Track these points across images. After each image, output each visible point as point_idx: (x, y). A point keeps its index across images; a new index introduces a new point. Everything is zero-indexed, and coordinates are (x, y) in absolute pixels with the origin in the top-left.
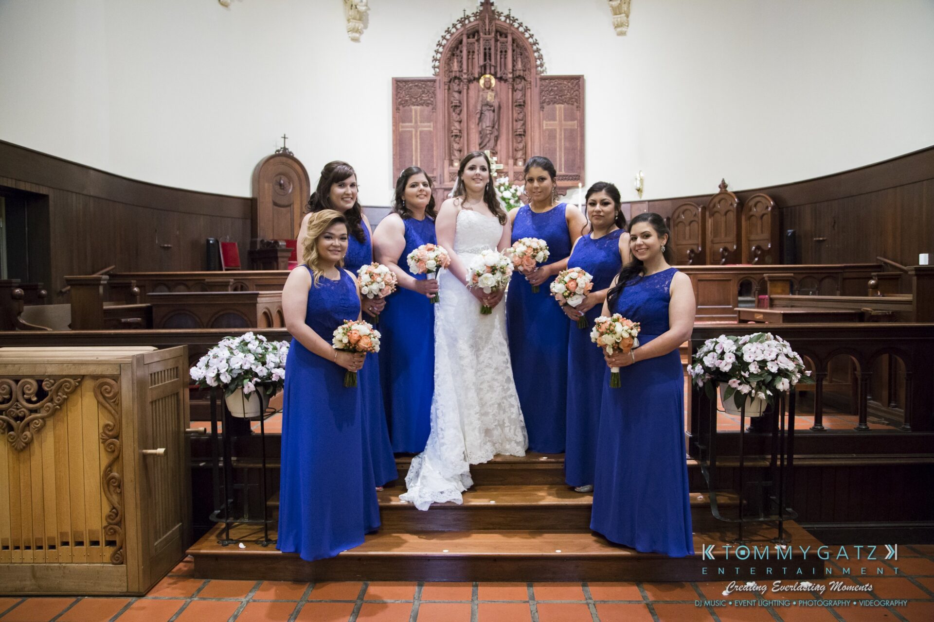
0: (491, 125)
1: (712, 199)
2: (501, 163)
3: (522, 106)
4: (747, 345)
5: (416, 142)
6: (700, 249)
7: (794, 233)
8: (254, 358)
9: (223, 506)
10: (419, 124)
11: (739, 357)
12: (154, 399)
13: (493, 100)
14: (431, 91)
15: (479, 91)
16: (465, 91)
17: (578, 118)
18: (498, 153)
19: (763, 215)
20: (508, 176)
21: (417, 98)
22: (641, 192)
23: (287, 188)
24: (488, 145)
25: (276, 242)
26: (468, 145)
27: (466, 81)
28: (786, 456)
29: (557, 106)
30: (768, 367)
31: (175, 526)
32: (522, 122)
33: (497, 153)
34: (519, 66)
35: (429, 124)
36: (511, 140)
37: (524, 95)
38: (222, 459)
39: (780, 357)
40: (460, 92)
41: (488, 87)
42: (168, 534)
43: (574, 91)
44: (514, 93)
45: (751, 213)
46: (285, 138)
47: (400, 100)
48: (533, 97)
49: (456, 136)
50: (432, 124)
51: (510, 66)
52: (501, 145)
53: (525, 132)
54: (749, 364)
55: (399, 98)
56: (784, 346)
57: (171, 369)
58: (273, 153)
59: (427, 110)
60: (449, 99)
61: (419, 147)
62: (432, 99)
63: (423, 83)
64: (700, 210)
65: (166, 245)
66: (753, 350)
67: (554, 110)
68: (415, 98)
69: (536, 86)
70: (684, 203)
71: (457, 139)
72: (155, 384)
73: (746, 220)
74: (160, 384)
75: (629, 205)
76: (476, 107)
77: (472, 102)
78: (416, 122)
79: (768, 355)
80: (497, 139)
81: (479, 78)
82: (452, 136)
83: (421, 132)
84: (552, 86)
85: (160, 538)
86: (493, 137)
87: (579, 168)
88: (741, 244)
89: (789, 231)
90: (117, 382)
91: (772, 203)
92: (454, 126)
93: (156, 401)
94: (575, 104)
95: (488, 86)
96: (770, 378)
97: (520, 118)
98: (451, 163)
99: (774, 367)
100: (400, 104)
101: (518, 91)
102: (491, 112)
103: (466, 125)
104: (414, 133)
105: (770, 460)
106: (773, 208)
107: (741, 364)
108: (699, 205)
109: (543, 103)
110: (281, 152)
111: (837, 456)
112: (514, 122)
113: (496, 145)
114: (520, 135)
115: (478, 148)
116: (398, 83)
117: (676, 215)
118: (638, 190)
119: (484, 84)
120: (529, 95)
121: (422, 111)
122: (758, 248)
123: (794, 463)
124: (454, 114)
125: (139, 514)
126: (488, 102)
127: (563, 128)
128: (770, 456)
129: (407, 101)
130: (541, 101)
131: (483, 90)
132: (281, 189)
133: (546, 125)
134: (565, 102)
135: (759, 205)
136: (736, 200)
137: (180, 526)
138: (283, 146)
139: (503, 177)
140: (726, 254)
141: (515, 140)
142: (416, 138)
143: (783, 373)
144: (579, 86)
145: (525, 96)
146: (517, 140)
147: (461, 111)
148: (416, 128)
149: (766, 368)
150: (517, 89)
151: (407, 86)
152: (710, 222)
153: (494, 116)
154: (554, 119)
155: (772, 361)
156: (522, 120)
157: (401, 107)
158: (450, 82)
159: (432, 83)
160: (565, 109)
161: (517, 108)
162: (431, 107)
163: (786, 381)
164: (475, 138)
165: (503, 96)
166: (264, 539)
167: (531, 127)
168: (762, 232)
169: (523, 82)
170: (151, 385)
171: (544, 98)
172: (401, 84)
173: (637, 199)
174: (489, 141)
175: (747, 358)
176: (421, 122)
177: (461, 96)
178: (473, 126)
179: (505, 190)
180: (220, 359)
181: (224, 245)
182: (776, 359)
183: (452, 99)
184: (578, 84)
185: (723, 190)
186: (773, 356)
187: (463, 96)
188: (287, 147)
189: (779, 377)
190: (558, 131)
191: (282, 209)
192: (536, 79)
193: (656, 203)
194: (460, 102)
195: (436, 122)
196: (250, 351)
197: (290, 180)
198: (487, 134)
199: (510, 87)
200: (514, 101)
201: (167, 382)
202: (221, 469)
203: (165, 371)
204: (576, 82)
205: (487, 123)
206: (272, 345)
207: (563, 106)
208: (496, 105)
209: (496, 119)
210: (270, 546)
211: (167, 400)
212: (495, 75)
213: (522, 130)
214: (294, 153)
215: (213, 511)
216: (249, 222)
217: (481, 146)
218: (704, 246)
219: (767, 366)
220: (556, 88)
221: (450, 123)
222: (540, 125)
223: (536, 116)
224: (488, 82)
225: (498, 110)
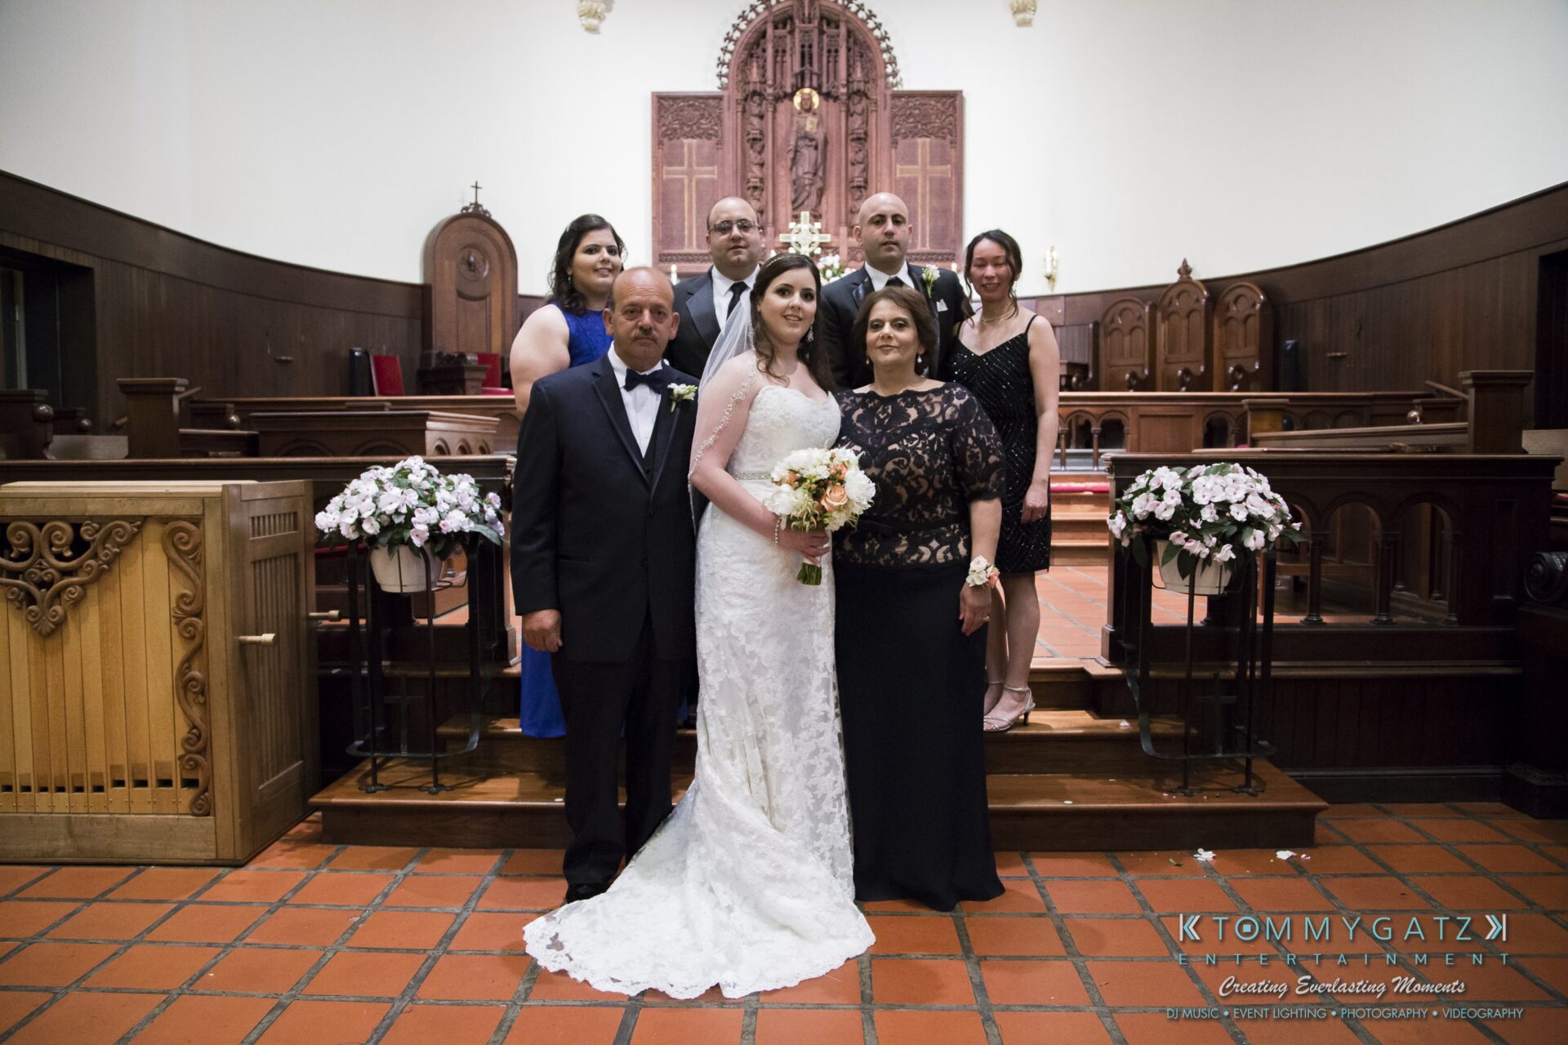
0: (813, 171)
1: (1166, 294)
2: (827, 232)
3: (862, 139)
4: (1199, 479)
5: (690, 197)
6: (1146, 372)
7: (1295, 346)
8: (417, 497)
9: (368, 736)
10: (695, 168)
11: (1187, 498)
12: (258, 558)
13: (814, 131)
14: (714, 115)
15: (792, 115)
16: (770, 115)
17: (954, 161)
18: (823, 216)
19: (1248, 317)
20: (838, 253)
21: (691, 126)
22: (1053, 280)
23: (481, 270)
24: (806, 202)
25: (462, 356)
26: (774, 203)
27: (770, 98)
28: (1259, 664)
29: (920, 140)
30: (1232, 513)
31: (292, 764)
32: (862, 166)
33: (820, 216)
34: (858, 74)
35: (710, 168)
36: (843, 195)
37: (866, 122)
38: (366, 664)
39: (1250, 498)
40: (761, 117)
41: (807, 109)
42: (281, 774)
43: (947, 117)
44: (850, 118)
45: (1229, 314)
46: (476, 187)
47: (664, 128)
48: (880, 125)
49: (755, 188)
50: (716, 168)
51: (843, 74)
52: (827, 203)
53: (866, 181)
54: (1201, 507)
55: (664, 125)
56: (1259, 481)
57: (285, 514)
58: (457, 211)
59: (708, 144)
60: (743, 128)
61: (694, 206)
62: (716, 128)
63: (701, 101)
64: (1147, 309)
65: (284, 358)
66: (1209, 486)
67: (914, 146)
68: (689, 126)
69: (885, 108)
70: (1120, 299)
71: (757, 193)
72: (259, 535)
73: (1220, 326)
74: (267, 536)
75: (1034, 301)
76: (787, 140)
77: (781, 133)
78: (690, 165)
79: (1232, 493)
80: (821, 193)
81: (793, 94)
82: (749, 188)
83: (699, 182)
84: (911, 108)
85: (268, 779)
86: (814, 190)
87: (954, 241)
88: (1212, 363)
89: (1288, 342)
90: (198, 527)
91: (1262, 297)
92: (752, 172)
93: (260, 561)
94: (949, 137)
95: (807, 107)
96: (1234, 529)
97: (859, 160)
99: (1241, 512)
100: (665, 135)
101: (855, 116)
102: (812, 149)
103: (770, 170)
104: (686, 182)
105: (1237, 670)
106: (1263, 304)
107: (1189, 507)
108: (1145, 302)
109: (897, 135)
110: (470, 210)
111: (1342, 663)
112: (850, 165)
113: (819, 202)
114: (859, 187)
115: (790, 207)
116: (663, 101)
117: (1109, 318)
118: (1049, 278)
119: (801, 104)
120: (874, 121)
121: (699, 147)
122: (1238, 369)
123: (1272, 674)
124: (751, 152)
125: (234, 736)
126: (806, 133)
127: (928, 176)
128: (1236, 664)
129: (675, 130)
130: (894, 132)
131: (800, 113)
132: (470, 270)
133: (902, 171)
134: (932, 134)
135: (1242, 301)
136: (1205, 293)
137: (300, 765)
138: (473, 201)
139: (830, 255)
140: (1188, 379)
141: (850, 196)
142: (690, 192)
143: (1255, 522)
144: (955, 108)
145: (867, 124)
146: (853, 195)
147: (763, 147)
148: (690, 174)
149: (1227, 514)
150: (854, 112)
151: (675, 106)
152: (1162, 329)
153: (817, 156)
154: (915, 162)
155: (1239, 502)
156: (861, 163)
157: (666, 140)
158: (745, 100)
159: (716, 101)
160: (931, 146)
161: (854, 144)
162: (714, 140)
163: (1259, 534)
164: (786, 192)
165: (832, 123)
166: (432, 785)
167: (877, 175)
168: (1246, 346)
169: (864, 102)
170: (254, 536)
171: (898, 127)
172: (666, 103)
173: (1047, 292)
174: (808, 197)
175: (1198, 498)
176: (698, 164)
177: (764, 121)
178: (782, 172)
179: (834, 275)
180: (361, 496)
181: (378, 360)
182: (1245, 500)
183: (749, 128)
184: (953, 104)
185: (1185, 276)
186: (1240, 495)
187: (767, 124)
188: (480, 202)
189: (1248, 529)
190: (920, 181)
191: (472, 303)
192: (885, 96)
193: (1077, 298)
194: (761, 133)
195: (722, 165)
196: (410, 486)
197: (485, 255)
198: (805, 186)
199: (844, 109)
200: (850, 132)
201: (278, 534)
202: (364, 678)
203: (274, 516)
204: (950, 102)
205: (805, 166)
206: (447, 480)
207: (928, 140)
208: (820, 137)
209: (819, 161)
210: (443, 793)
211: (278, 563)
213: (861, 179)
214: (492, 213)
215: (353, 741)
216: (418, 324)
217: (796, 205)
218: (1152, 367)
219: (1229, 511)
220: (917, 112)
221: (745, 167)
222: (891, 172)
223: (884, 156)
224: (807, 100)
225: (823, 147)
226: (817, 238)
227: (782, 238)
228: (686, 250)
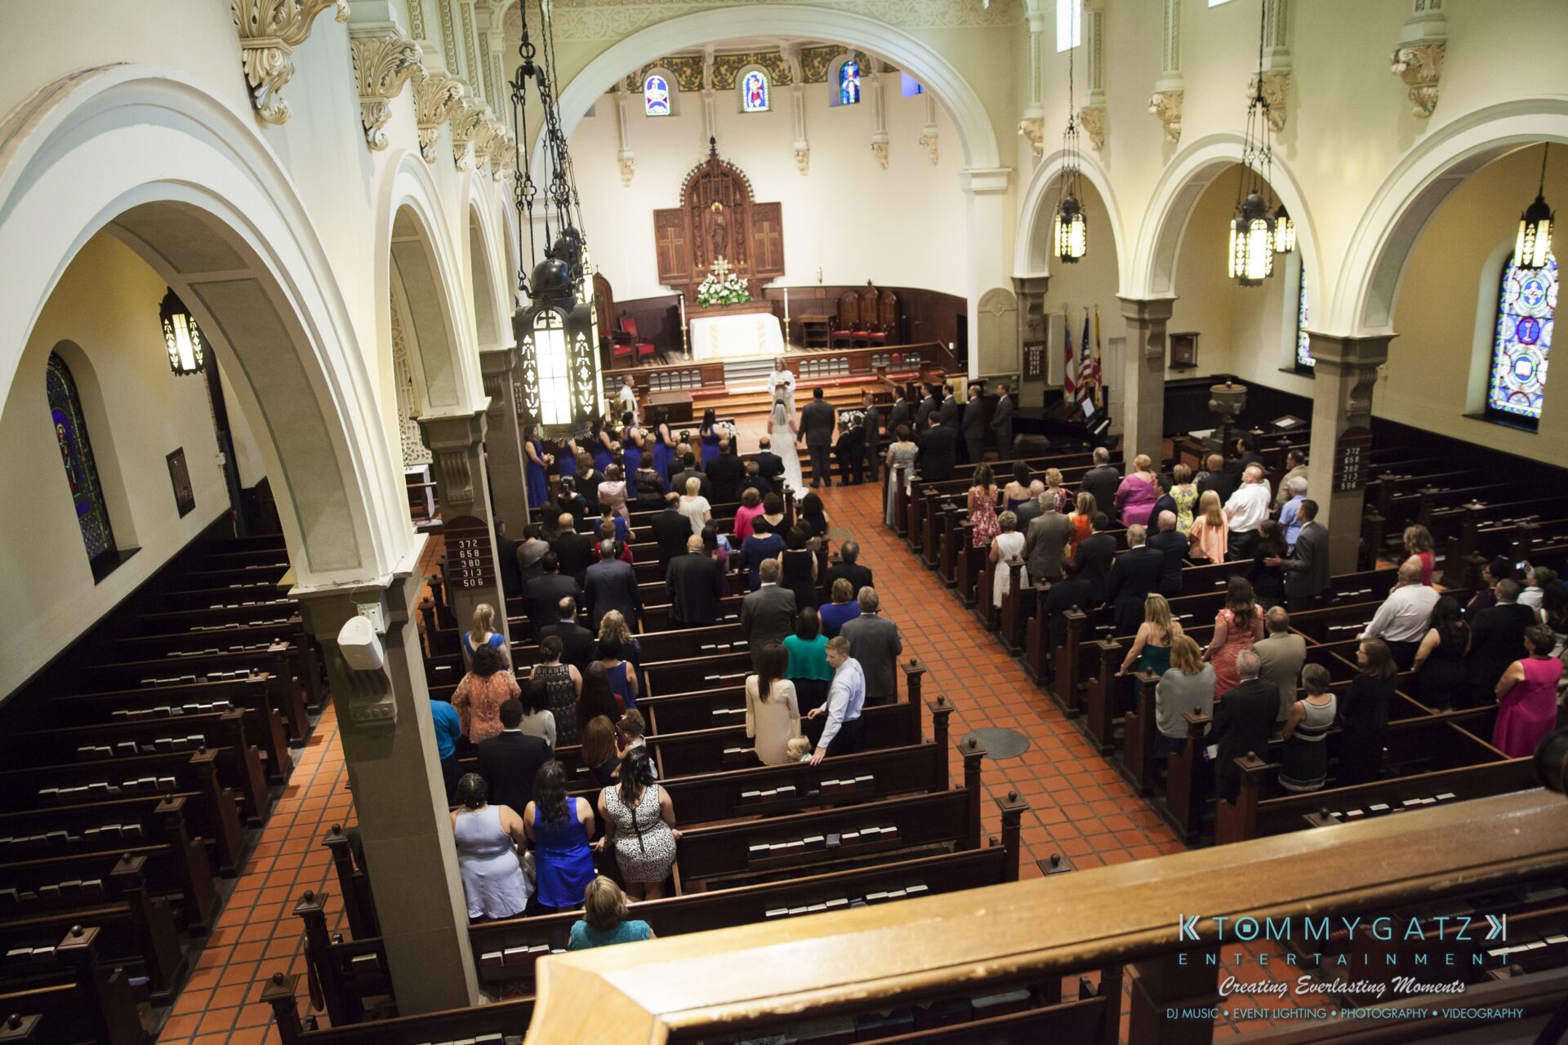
0: (723, 240)
1: (863, 290)
2: (730, 264)
3: (742, 224)
5: (672, 250)
6: (858, 321)
7: (905, 318)
10: (673, 240)
13: (722, 221)
14: (680, 217)
15: (712, 215)
16: (702, 215)
17: (778, 230)
18: (727, 255)
19: (891, 304)
20: (735, 272)
24: (720, 251)
26: (707, 252)
27: (702, 208)
29: (764, 223)
32: (742, 235)
33: (726, 257)
34: (738, 196)
35: (680, 239)
37: (743, 217)
40: (699, 216)
41: (718, 212)
43: (775, 213)
44: (736, 215)
45: (884, 301)
47: (659, 224)
48: (748, 218)
49: (698, 246)
51: (732, 197)
52: (728, 250)
53: (744, 241)
59: (678, 230)
60: (692, 222)
61: (675, 256)
62: (681, 222)
63: (674, 212)
64: (856, 295)
67: (762, 226)
68: (670, 223)
69: (750, 209)
70: (847, 290)
71: (699, 249)
73: (882, 303)
75: (814, 288)
76: (710, 226)
77: (708, 221)
78: (671, 239)
80: (726, 246)
81: (711, 206)
82: (696, 246)
83: (676, 246)
84: (760, 210)
86: (723, 245)
87: (781, 264)
88: (880, 320)
91: (895, 298)
92: (697, 240)
94: (776, 221)
97: (741, 232)
98: (697, 265)
100: (660, 227)
102: (721, 229)
103: (705, 239)
104: (670, 246)
106: (896, 301)
108: (856, 290)
109: (755, 222)
110: (595, 275)
113: (725, 250)
114: (741, 243)
115: (713, 253)
117: (843, 299)
118: (820, 280)
119: (715, 210)
120: (746, 216)
121: (675, 231)
122: (887, 325)
124: (696, 231)
126: (718, 222)
127: (769, 237)
129: (664, 226)
130: (754, 220)
131: (715, 214)
133: (758, 236)
134: (769, 220)
135: (887, 295)
136: (877, 293)
139: (732, 274)
140: (871, 327)
141: (737, 247)
144: (778, 210)
147: (701, 230)
148: (671, 243)
150: (737, 213)
151: (663, 214)
152: (863, 304)
153: (723, 232)
154: (763, 232)
157: (660, 230)
158: (692, 209)
159: (680, 211)
160: (769, 225)
161: (738, 225)
162: (680, 228)
164: (711, 246)
165: (728, 217)
167: (748, 238)
168: (890, 316)
169: (741, 208)
171: (756, 218)
172: (659, 212)
173: (819, 285)
174: (721, 249)
176: (675, 238)
177: (700, 219)
178: (709, 240)
179: (735, 284)
183: (694, 222)
185: (869, 285)
187: (702, 221)
188: (599, 272)
190: (765, 239)
192: (750, 205)
193: (831, 288)
194: (700, 224)
195: (685, 238)
197: (602, 293)
198: (719, 245)
199: (733, 211)
200: (736, 221)
204: (776, 207)
205: (719, 239)
207: (768, 223)
208: (724, 225)
209: (724, 234)
212: (722, 203)
214: (602, 274)
217: (716, 253)
218: (860, 318)
220: (763, 212)
221: (694, 237)
222: (754, 237)
223: (751, 230)
224: (717, 209)
225: (724, 229)
226: (726, 266)
227: (712, 267)
228: (673, 275)
